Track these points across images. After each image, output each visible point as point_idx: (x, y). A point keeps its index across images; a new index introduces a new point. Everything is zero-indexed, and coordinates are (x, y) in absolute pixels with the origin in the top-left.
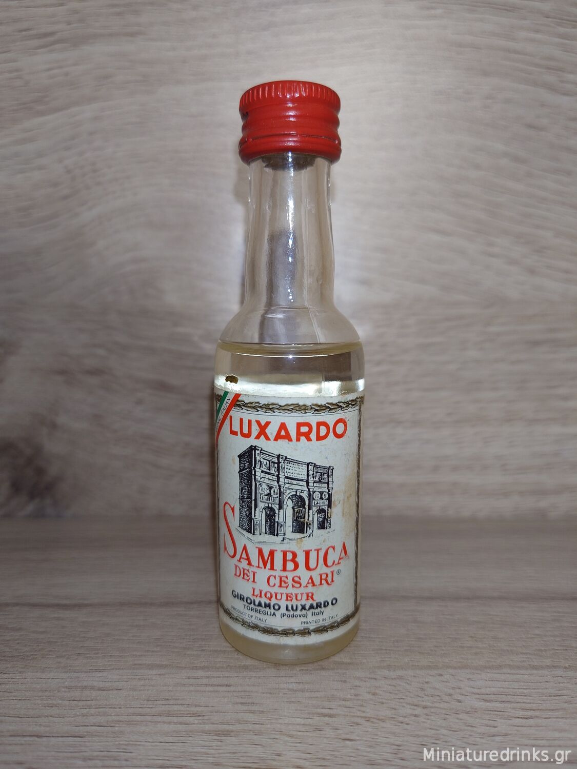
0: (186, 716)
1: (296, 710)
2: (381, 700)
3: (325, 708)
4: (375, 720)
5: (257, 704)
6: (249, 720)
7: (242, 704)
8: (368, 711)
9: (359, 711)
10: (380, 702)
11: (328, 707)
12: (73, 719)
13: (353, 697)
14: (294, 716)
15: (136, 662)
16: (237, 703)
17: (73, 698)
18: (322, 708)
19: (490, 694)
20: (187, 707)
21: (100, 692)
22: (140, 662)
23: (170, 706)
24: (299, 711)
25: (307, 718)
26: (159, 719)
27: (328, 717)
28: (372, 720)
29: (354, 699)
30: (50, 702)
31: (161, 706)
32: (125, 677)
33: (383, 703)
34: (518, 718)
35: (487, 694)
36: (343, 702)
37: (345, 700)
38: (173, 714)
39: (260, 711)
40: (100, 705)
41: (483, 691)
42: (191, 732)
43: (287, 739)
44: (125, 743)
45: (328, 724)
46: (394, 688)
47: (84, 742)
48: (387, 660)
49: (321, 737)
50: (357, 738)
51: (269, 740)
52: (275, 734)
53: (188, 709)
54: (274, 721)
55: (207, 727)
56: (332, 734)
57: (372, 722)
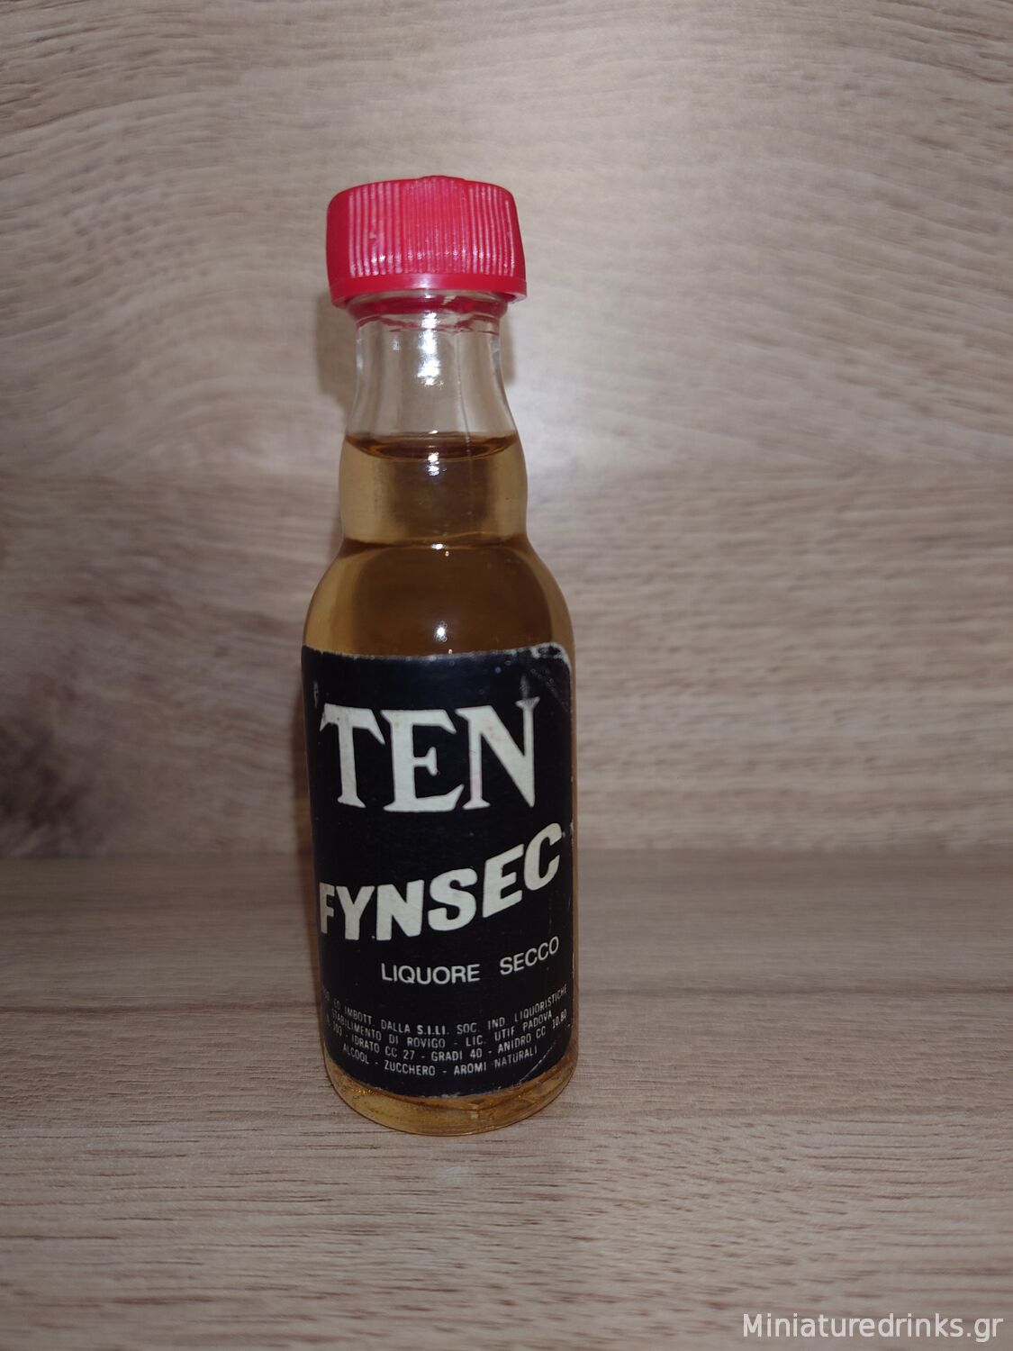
1: (493, 1189)
2: (643, 1170)
3: (544, 1185)
4: (631, 1205)
5: (425, 1178)
6: (411, 1206)
7: (398, 1178)
8: (620, 1189)
9: (605, 1189)
10: (640, 1174)
11: (551, 1183)
12: (98, 1207)
13: (594, 1166)
14: (489, 1200)
15: (212, 1109)
16: (390, 1178)
17: (100, 1171)
18: (540, 1185)
19: (836, 1157)
20: (302, 1185)
21: (148, 1159)
22: (220, 1108)
23: (271, 1184)
24: (498, 1191)
25: (512, 1203)
26: (251, 1205)
27: (549, 1200)
28: (626, 1204)
29: (596, 1169)
30: (60, 1177)
31: (255, 1183)
32: (193, 1134)
33: (646, 1175)
34: (884, 1197)
35: (831, 1158)
36: (577, 1174)
37: (581, 1171)
38: (276, 1198)
39: (429, 1191)
40: (146, 1183)
41: (823, 1152)
42: (306, 1227)
43: (474, 1238)
44: (191, 1247)
45: (548, 1212)
46: (667, 1149)
47: (118, 1246)
48: (656, 1100)
49: (536, 1235)
50: (599, 1236)
51: (443, 1241)
52: (455, 1230)
53: (302, 1188)
54: (453, 1209)
55: (336, 1219)
56: (554, 1229)
57: (626, 1208)
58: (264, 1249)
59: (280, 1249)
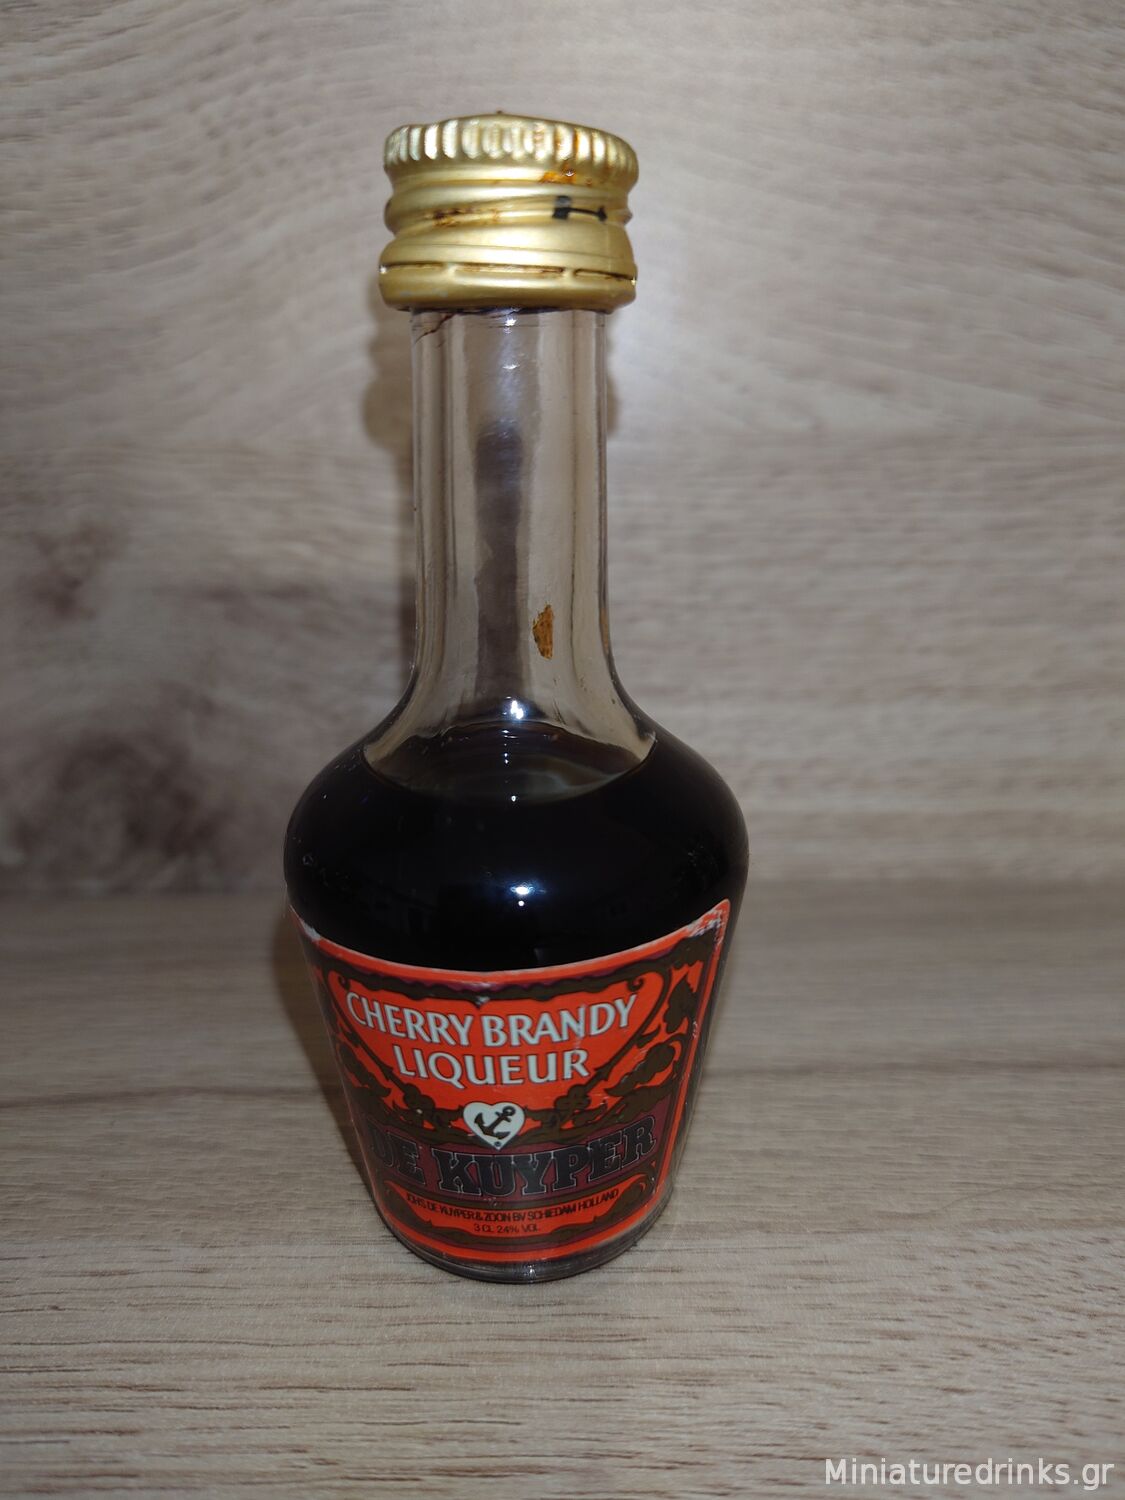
0: (609, 1341)
1: (830, 1324)
2: (997, 1300)
3: (889, 1319)
4: (997, 1346)
5: (746, 1311)
6: (740, 1348)
7: (715, 1311)
8: (977, 1324)
9: (960, 1324)
10: (996, 1305)
11: (895, 1317)
12: (379, 1348)
13: (939, 1294)
14: (830, 1338)
16: (704, 1310)
17: (366, 1302)
18: (883, 1319)
20: (606, 1320)
24: (836, 1327)
25: (857, 1342)
26: (555, 1347)
27: (900, 1339)
28: (990, 1344)
29: (941, 1298)
30: (322, 1310)
33: (1004, 1307)
36: (922, 1305)
37: (925, 1301)
38: (581, 1336)
39: (756, 1327)
40: (425, 1318)
42: (626, 1376)
43: (828, 1389)
44: (503, 1402)
45: (902, 1355)
46: (1016, 1271)
47: (417, 1400)
48: (986, 1207)
49: (897, 1385)
50: (972, 1387)
51: (793, 1393)
52: (801, 1379)
53: (609, 1324)
54: (791, 1350)
55: (659, 1365)
56: (917, 1377)
57: (993, 1350)
58: (587, 1404)
59: (606, 1404)
